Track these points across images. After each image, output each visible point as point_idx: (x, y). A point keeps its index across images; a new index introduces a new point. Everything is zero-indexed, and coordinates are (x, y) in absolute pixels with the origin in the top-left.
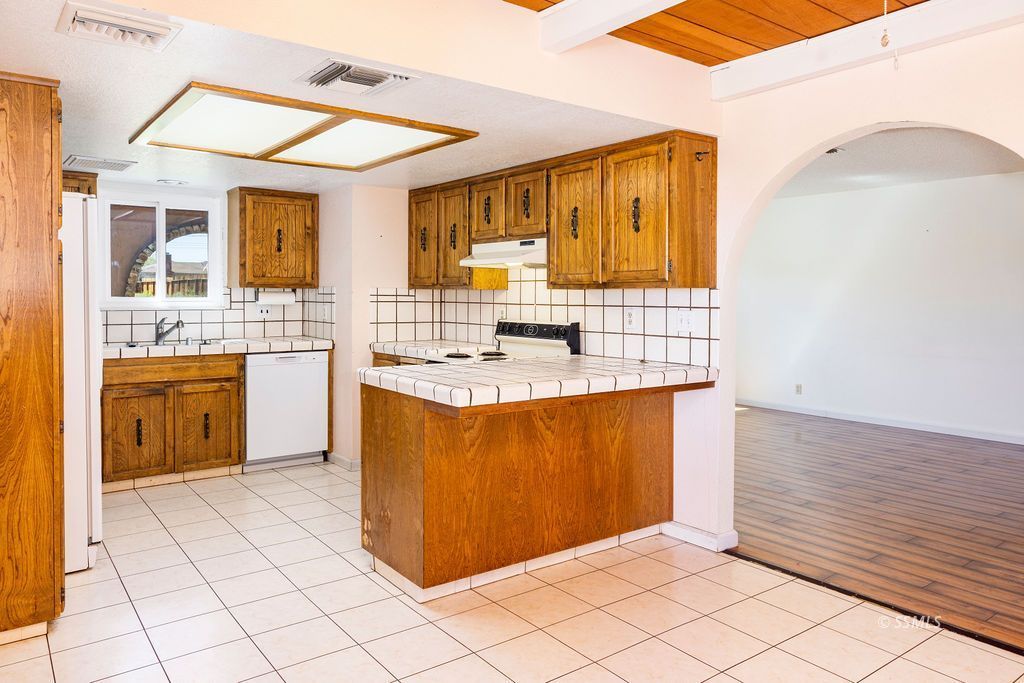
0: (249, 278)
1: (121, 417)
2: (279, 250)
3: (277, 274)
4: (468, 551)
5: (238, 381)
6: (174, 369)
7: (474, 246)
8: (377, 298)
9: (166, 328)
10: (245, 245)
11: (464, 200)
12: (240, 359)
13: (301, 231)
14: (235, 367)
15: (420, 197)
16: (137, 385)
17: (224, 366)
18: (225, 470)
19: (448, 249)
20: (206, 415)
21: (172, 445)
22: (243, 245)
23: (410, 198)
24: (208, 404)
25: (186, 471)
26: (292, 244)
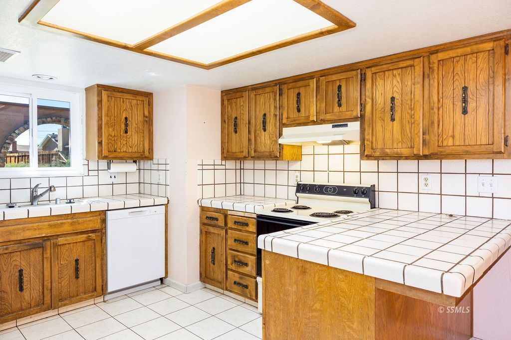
0: (105, 153)
1: (5, 269)
2: (126, 132)
3: (125, 150)
5: (101, 232)
6: (51, 226)
7: (284, 129)
8: (203, 167)
9: (40, 192)
10: (102, 128)
11: (275, 96)
12: (102, 215)
13: (141, 118)
14: (99, 221)
15: (230, 96)
16: (20, 242)
17: (90, 221)
18: (91, 301)
19: (258, 132)
20: (77, 261)
21: (49, 287)
22: (100, 128)
23: (222, 97)
24: (79, 252)
25: (61, 306)
26: (135, 128)
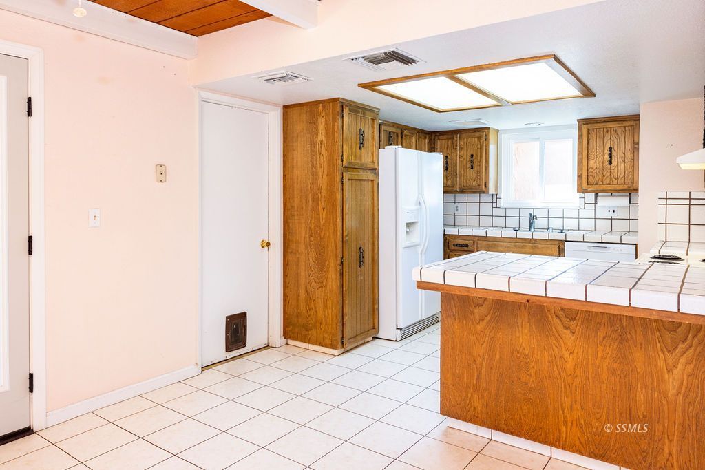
2: (610, 163)
3: (608, 182)
4: (478, 404)
8: (666, 201)
12: (561, 244)
14: (556, 249)
17: (549, 248)
22: (580, 162)
26: (622, 157)
